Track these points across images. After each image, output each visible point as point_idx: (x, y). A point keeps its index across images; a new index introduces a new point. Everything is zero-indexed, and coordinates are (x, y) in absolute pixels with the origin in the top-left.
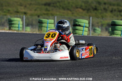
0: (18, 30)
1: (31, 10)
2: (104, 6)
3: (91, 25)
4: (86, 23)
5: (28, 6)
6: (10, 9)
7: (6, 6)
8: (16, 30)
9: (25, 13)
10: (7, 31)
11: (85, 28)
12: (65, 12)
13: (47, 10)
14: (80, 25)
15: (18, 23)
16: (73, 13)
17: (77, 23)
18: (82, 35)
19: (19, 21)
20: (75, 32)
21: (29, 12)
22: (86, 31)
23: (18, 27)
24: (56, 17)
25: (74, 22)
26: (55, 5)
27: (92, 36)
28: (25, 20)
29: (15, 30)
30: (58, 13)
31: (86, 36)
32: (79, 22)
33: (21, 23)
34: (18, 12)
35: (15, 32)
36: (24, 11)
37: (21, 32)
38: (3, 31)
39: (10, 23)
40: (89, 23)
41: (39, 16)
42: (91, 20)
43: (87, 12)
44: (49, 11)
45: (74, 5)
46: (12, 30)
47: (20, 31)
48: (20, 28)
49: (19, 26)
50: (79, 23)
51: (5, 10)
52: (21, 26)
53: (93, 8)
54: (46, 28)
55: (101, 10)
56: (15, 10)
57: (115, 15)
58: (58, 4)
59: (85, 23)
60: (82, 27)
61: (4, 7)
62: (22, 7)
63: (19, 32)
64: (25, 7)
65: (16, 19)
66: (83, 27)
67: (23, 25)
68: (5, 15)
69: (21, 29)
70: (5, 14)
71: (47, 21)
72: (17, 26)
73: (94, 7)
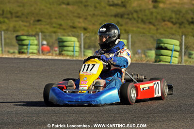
0: (74, 54)
1: (94, 24)
3: (183, 47)
4: (176, 45)
5: (89, 18)
6: (62, 22)
7: (56, 18)
8: (70, 56)
9: (85, 29)
10: (56, 58)
11: (174, 52)
12: (146, 26)
14: (166, 49)
15: (73, 45)
16: (157, 29)
17: (162, 44)
18: (170, 62)
19: (74, 42)
20: (159, 58)
21: (91, 27)
22: (175, 57)
23: (73, 51)
24: (130, 36)
25: (157, 43)
26: (130, 16)
27: (185, 64)
28: (84, 39)
29: (68, 56)
30: (135, 29)
31: (176, 66)
32: (165, 43)
33: (77, 44)
34: (74, 28)
35: (68, 58)
36: (83, 25)
37: (77, 58)
38: (50, 57)
39: (61, 44)
40: (181, 45)
42: (184, 40)
43: (180, 28)
45: (159, 17)
46: (62, 55)
47: (76, 56)
48: (76, 51)
49: (74, 49)
50: (166, 45)
51: (54, 25)
52: (77, 49)
53: (188, 21)
56: (71, 24)
58: (135, 15)
59: (174, 45)
60: (170, 52)
61: (54, 20)
62: (81, 20)
63: (74, 59)
64: (86, 19)
65: (69, 38)
66: (171, 50)
67: (80, 47)
68: (55, 32)
69: (77, 54)
70: (54, 30)
72: (71, 49)
73: (190, 20)
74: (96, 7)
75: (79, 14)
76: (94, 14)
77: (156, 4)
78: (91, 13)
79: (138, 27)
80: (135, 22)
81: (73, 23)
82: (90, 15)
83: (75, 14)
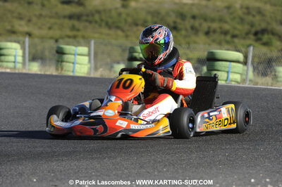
0: (15, 68)
1: (40, 28)
2: (192, 21)
5: (34, 19)
8: (11, 68)
9: (29, 34)
12: (112, 32)
13: (73, 28)
15: (14, 53)
17: (136, 54)
19: (16, 49)
21: (36, 32)
23: (14, 62)
24: (93, 42)
25: (130, 52)
28: (29, 47)
29: (7, 68)
33: (20, 52)
34: (13, 32)
35: (8, 71)
36: (26, 29)
37: (20, 71)
41: (57, 41)
44: (78, 30)
45: (129, 20)
47: (18, 69)
48: (18, 63)
49: (15, 59)
52: (20, 59)
54: (71, 65)
55: (186, 30)
56: (9, 28)
57: (214, 41)
62: (23, 23)
64: (29, 21)
65: (9, 45)
67: (24, 56)
69: (19, 66)
71: (75, 51)
72: (12, 58)
73: (172, 25)
74: (43, 5)
75: (20, 14)
76: (41, 15)
77: (125, 3)
78: (37, 13)
79: (101, 33)
80: (97, 26)
81: (13, 26)
82: (35, 15)
83: (15, 15)
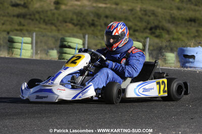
2: (105, 19)
3: (86, 46)
12: (48, 27)
13: (20, 24)
16: (59, 30)
24: (34, 34)
25: (61, 42)
30: (37, 29)
32: (68, 42)
41: (8, 33)
43: (81, 29)
44: (24, 25)
45: (60, 18)
54: (19, 50)
55: (101, 26)
71: (22, 40)
73: (91, 22)
77: (58, 6)
79: (40, 28)
80: (37, 22)
